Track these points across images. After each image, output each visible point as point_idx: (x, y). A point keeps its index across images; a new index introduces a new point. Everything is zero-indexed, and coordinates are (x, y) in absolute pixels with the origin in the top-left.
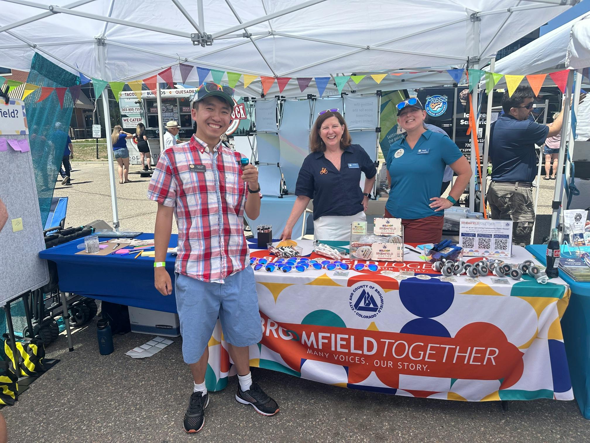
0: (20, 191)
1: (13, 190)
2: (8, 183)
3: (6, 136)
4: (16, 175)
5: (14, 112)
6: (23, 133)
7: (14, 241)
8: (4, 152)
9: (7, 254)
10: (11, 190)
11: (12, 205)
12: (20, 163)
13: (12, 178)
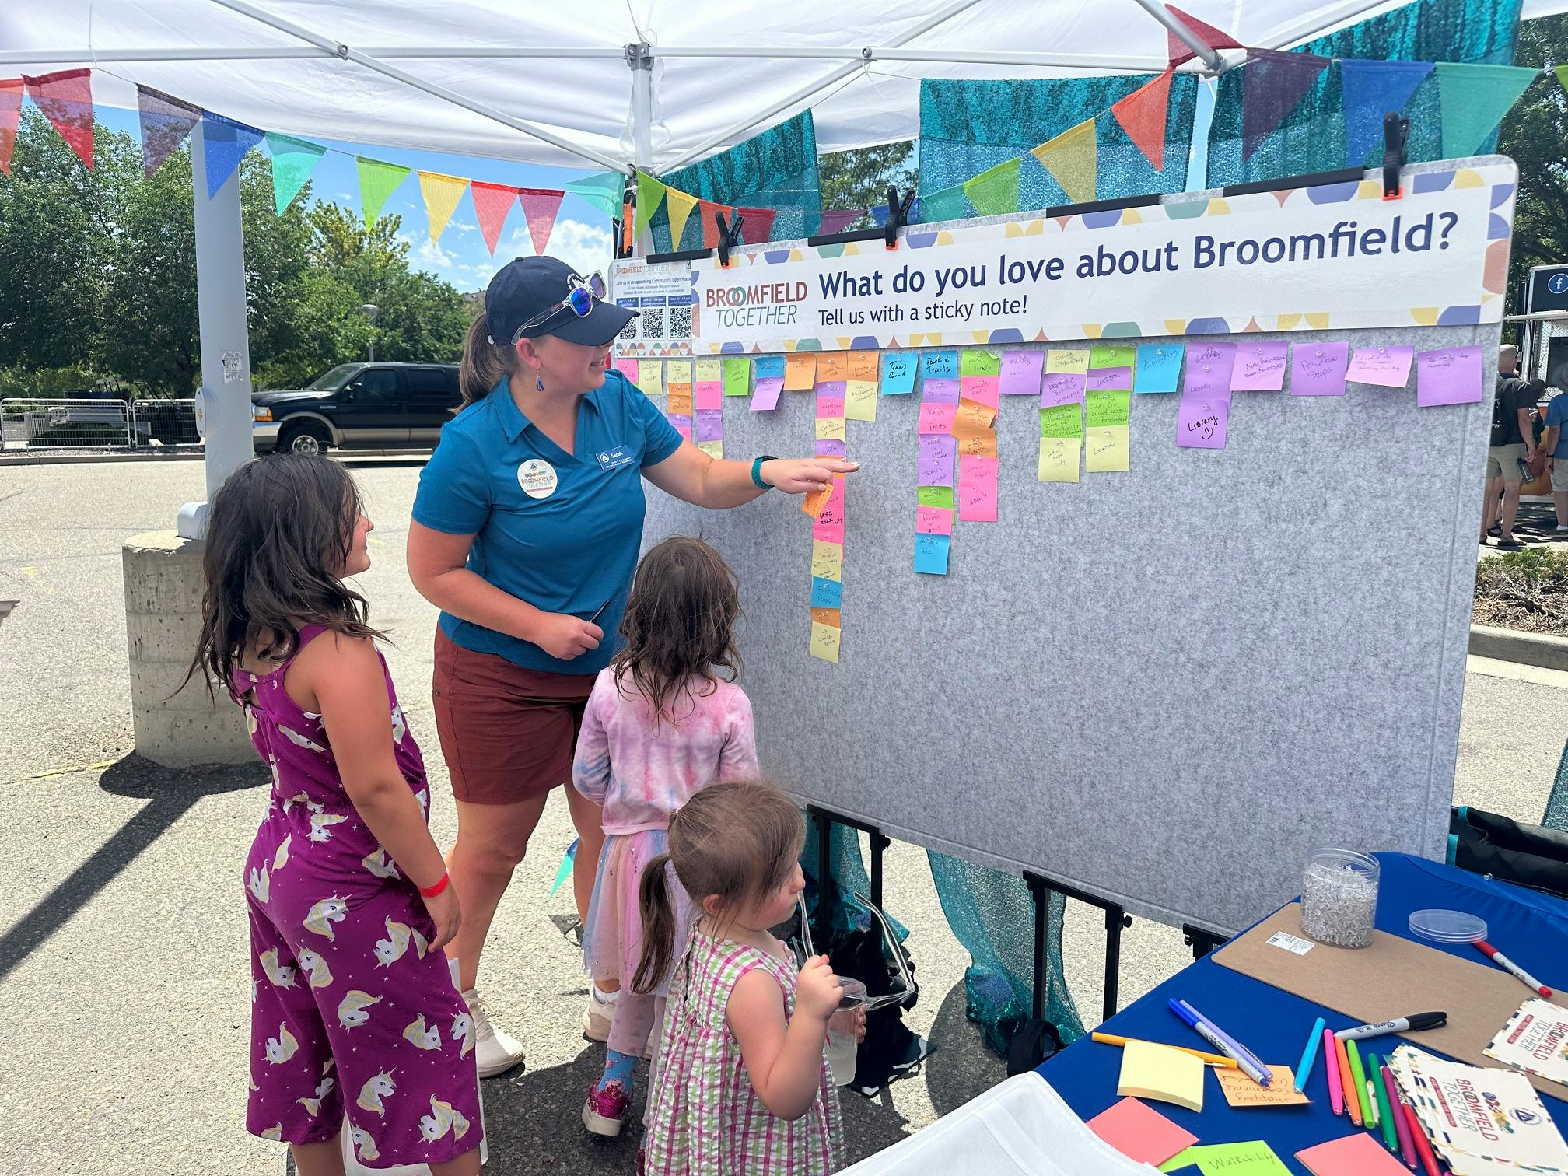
0: (1367, 567)
1: (1328, 555)
2: (1312, 522)
3: (1358, 335)
4: (1364, 499)
5: (1428, 227)
6: (1462, 318)
7: (1275, 743)
8: (1325, 401)
9: (1229, 774)
10: (1316, 552)
11: (1305, 612)
12: (1403, 451)
13: (1335, 508)
